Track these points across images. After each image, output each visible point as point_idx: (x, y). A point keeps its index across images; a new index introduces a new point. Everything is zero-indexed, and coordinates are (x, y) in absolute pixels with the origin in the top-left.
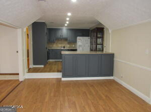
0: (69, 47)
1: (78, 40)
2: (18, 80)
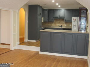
0: (66, 27)
1: (73, 20)
2: (10, 49)
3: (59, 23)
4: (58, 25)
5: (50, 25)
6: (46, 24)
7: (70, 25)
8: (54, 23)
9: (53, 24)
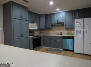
3: (58, 30)
5: (48, 32)
6: (44, 32)
7: (72, 32)
8: (52, 30)
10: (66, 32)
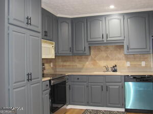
4: (103, 63)
6: (68, 64)
9: (87, 63)
10: (128, 64)
